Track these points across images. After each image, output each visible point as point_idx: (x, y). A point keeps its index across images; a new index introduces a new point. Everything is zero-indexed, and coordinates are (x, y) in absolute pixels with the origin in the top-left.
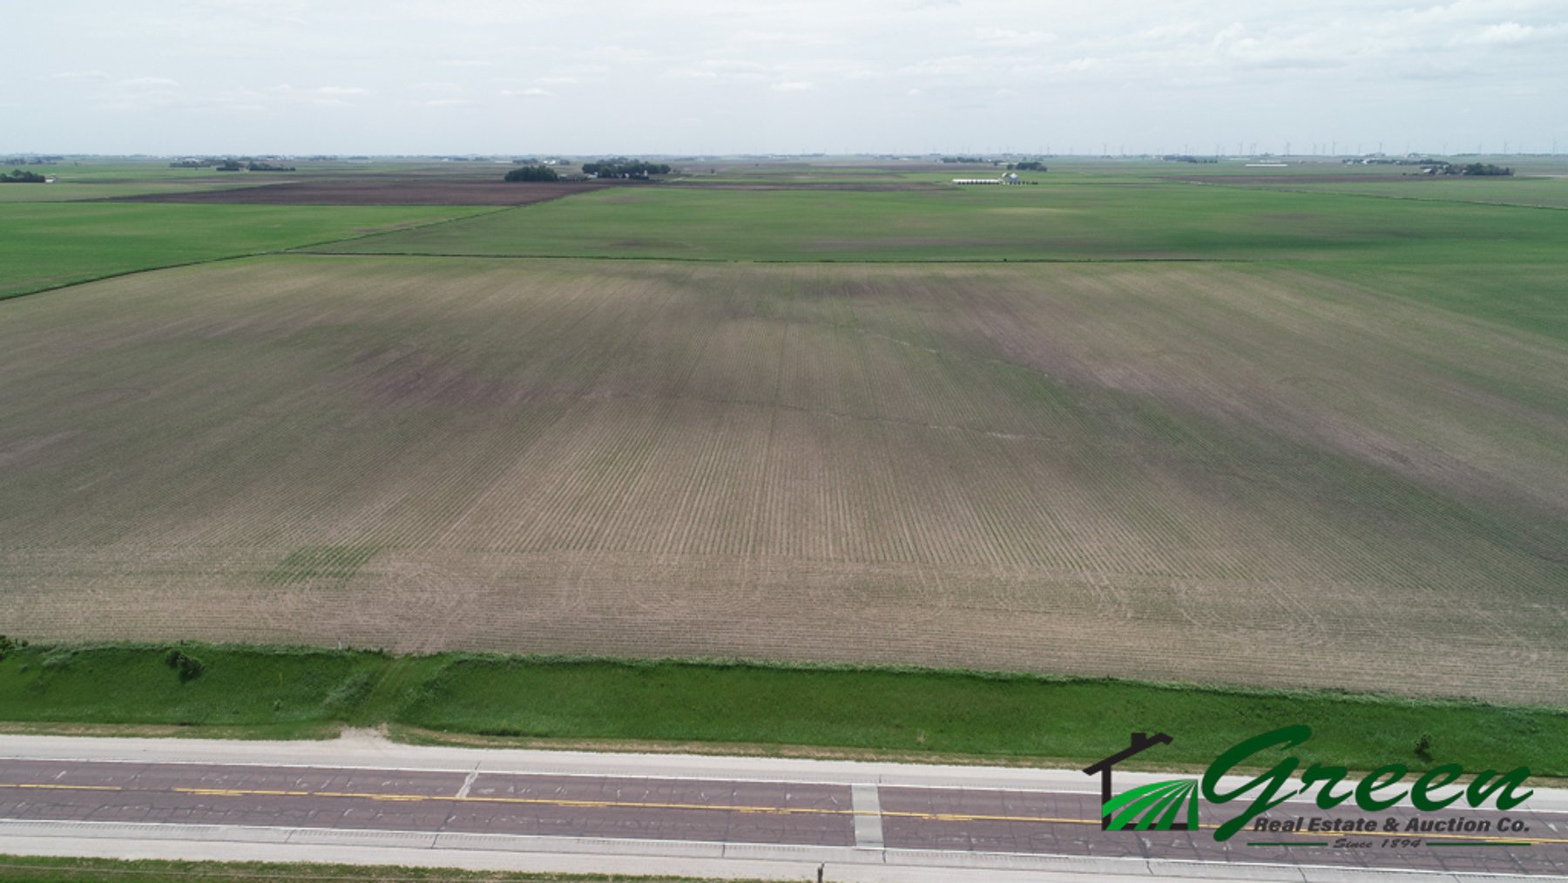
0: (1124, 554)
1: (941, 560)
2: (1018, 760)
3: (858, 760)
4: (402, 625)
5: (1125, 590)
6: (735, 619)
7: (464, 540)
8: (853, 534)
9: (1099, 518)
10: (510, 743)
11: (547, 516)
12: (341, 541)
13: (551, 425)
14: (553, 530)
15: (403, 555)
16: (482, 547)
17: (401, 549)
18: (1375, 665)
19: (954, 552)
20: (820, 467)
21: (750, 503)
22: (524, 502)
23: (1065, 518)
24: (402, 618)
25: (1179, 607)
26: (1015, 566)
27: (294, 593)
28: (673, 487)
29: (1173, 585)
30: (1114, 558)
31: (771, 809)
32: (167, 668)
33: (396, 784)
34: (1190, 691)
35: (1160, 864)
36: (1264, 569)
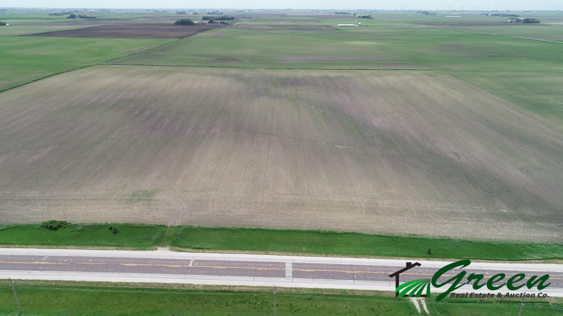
0: (367, 191)
1: (315, 194)
2: (327, 255)
3: (288, 255)
4: (168, 217)
5: (365, 203)
6: (257, 214)
7: (181, 187)
8: (291, 185)
9: (363, 178)
11: (204, 178)
12: (146, 188)
13: (201, 143)
14: (205, 184)
15: (164, 193)
16: (186, 190)
17: (164, 191)
18: (426, 227)
19: (319, 191)
20: (283, 159)
21: (262, 174)
22: (196, 174)
23: (353, 178)
24: (168, 214)
25: (379, 209)
26: (336, 196)
27: (137, 206)
28: (239, 168)
29: (378, 202)
30: (364, 193)
31: (266, 269)
32: (109, 230)
33: (174, 262)
34: (374, 236)
35: (357, 282)
36: (405, 196)
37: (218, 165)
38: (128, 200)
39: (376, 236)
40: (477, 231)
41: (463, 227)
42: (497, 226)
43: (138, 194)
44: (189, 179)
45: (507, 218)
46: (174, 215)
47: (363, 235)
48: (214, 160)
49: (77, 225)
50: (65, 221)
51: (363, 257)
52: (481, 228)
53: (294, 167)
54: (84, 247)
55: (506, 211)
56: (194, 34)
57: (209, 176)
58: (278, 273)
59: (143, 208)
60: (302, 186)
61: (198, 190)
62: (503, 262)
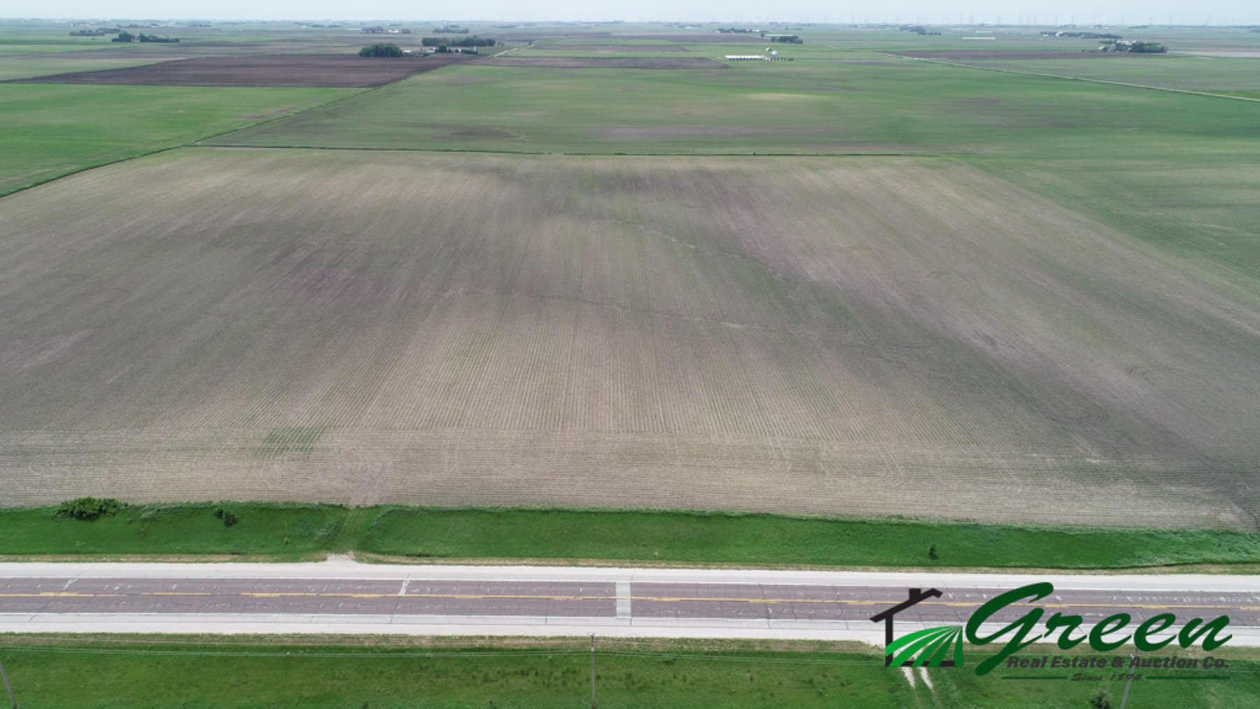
0: (794, 423)
1: (680, 430)
2: (709, 565)
3: (621, 567)
4: (351, 485)
5: (790, 449)
6: (551, 477)
7: (378, 421)
8: (627, 412)
9: (784, 394)
10: (425, 561)
11: (429, 401)
12: (298, 423)
13: (424, 320)
14: (434, 412)
15: (341, 433)
16: (390, 426)
17: (339, 428)
18: (925, 499)
19: (689, 424)
20: (608, 355)
21: (561, 387)
22: (412, 390)
23: (763, 395)
24: (348, 480)
25: (820, 462)
26: (726, 435)
27: (278, 464)
28: (510, 375)
29: (820, 446)
30: (787, 426)
31: (571, 598)
32: (216, 518)
33: (364, 588)
34: (812, 520)
35: (774, 622)
36: (879, 432)
37: (463, 369)
38: (259, 450)
39: (817, 520)
40: (1034, 506)
41: (1006, 497)
42: (1079, 495)
43: (280, 437)
44: (396, 402)
45: (1101, 476)
46: (364, 481)
47: (787, 518)
48: (452, 359)
49: (142, 507)
50: (113, 500)
51: (787, 568)
52: (1044, 499)
53: (632, 372)
54: (158, 557)
55: (1099, 461)
56: (405, 78)
57: (443, 393)
58: (600, 607)
59: (292, 469)
60: (651, 413)
61: (416, 425)
62: (1093, 572)
